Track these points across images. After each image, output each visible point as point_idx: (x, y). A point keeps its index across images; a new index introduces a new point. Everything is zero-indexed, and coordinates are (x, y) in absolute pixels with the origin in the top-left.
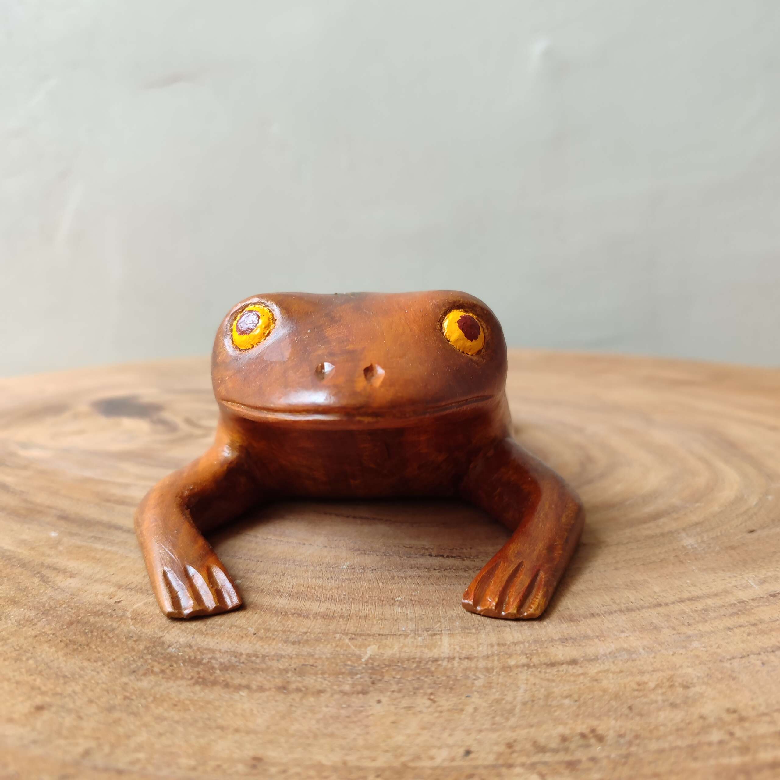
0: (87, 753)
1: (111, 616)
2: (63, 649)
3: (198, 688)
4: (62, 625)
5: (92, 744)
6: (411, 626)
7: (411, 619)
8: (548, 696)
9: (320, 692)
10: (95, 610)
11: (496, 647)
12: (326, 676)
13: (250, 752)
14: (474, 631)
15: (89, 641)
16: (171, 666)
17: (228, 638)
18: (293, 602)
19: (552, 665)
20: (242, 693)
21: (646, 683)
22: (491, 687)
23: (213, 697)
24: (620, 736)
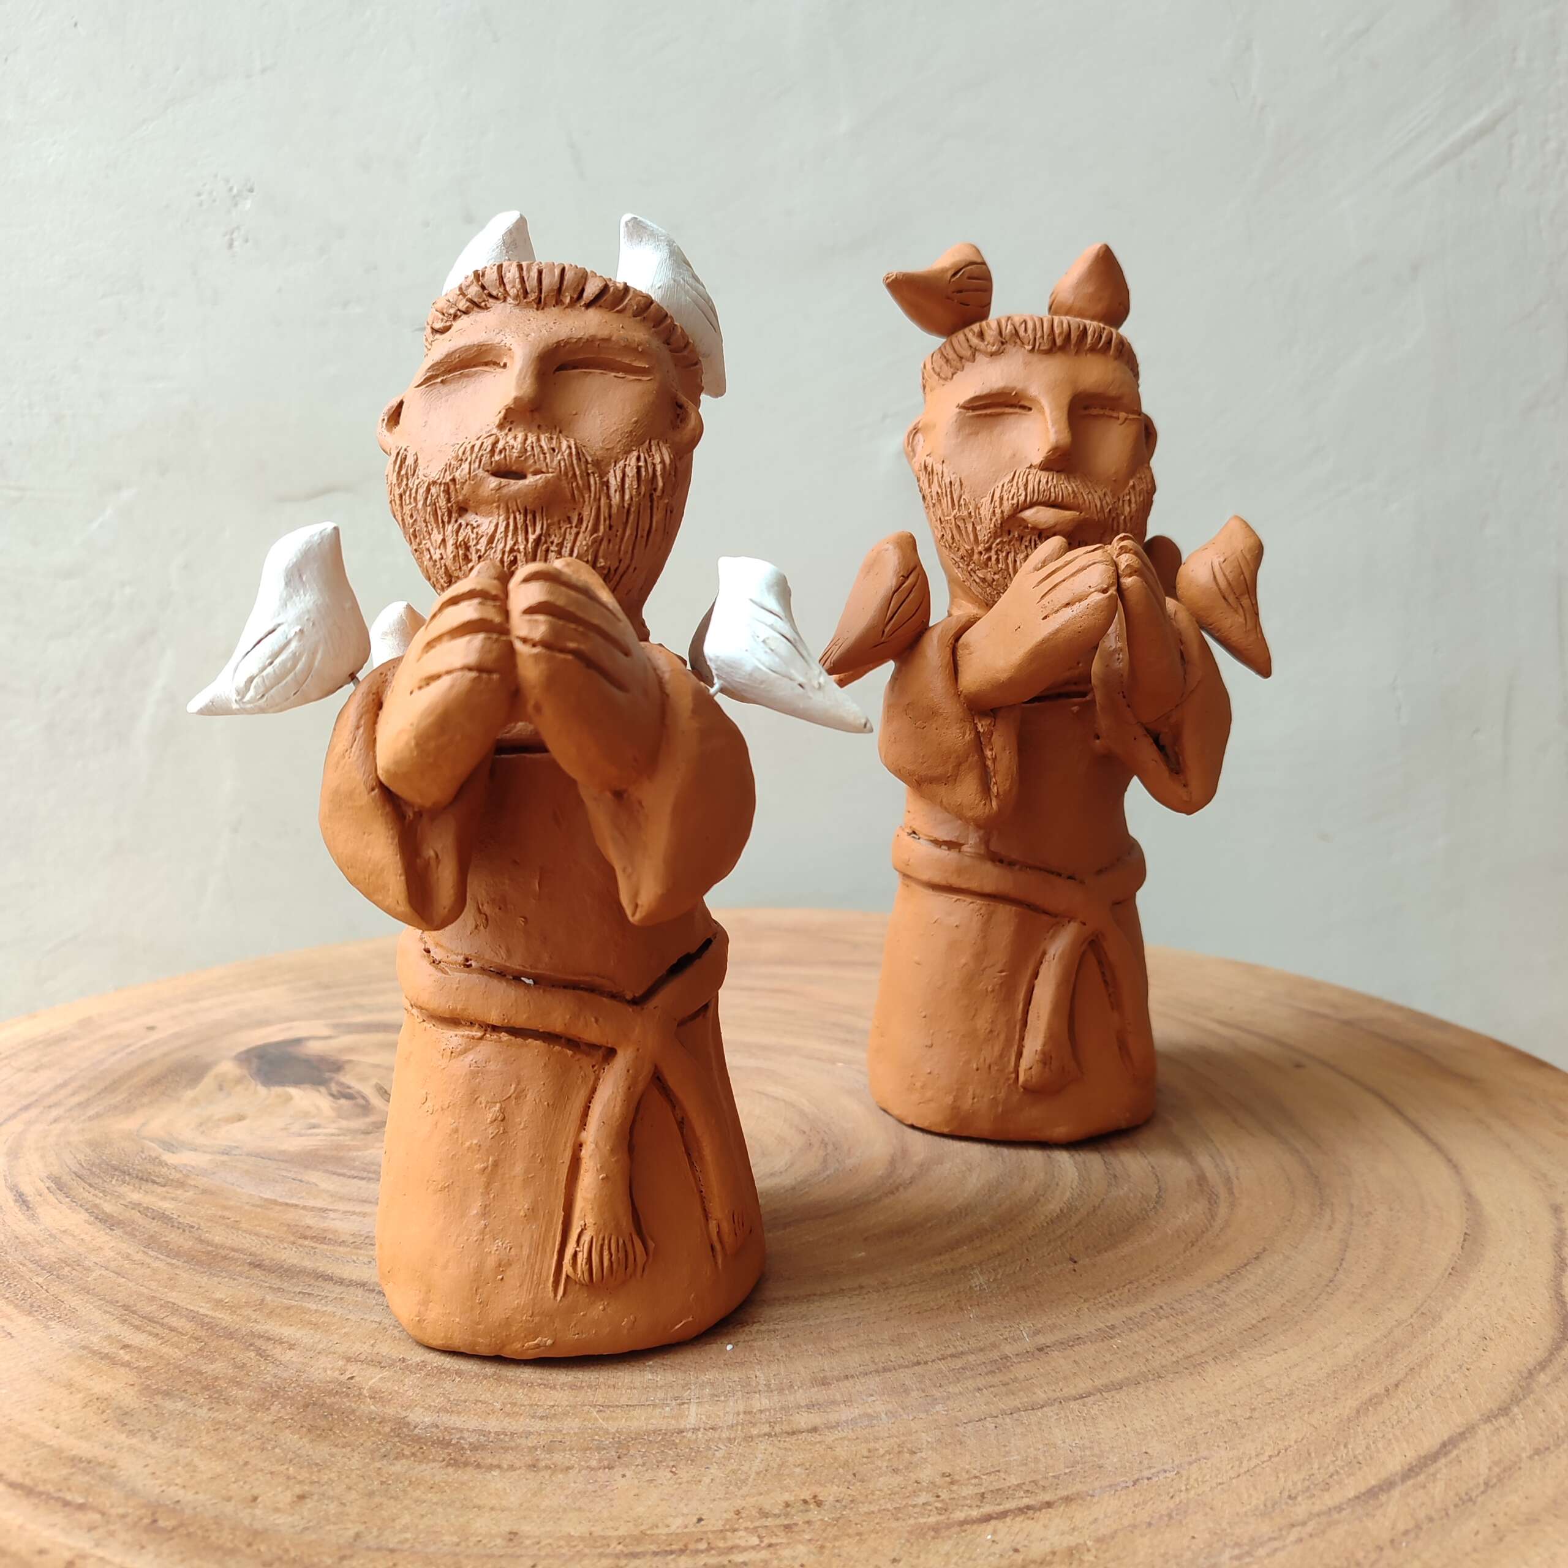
0: (358, 1536)
1: (348, 1395)
2: (306, 1435)
3: (450, 1470)
4: (298, 1408)
5: (362, 1528)
8: (780, 1466)
9: (568, 1468)
10: (328, 1389)
12: (574, 1452)
13: (505, 1528)
14: (723, 1398)
15: (331, 1425)
16: (422, 1448)
17: (475, 1415)
20: (493, 1473)
21: (877, 1450)
22: (729, 1459)
23: (466, 1478)
24: (837, 1501)
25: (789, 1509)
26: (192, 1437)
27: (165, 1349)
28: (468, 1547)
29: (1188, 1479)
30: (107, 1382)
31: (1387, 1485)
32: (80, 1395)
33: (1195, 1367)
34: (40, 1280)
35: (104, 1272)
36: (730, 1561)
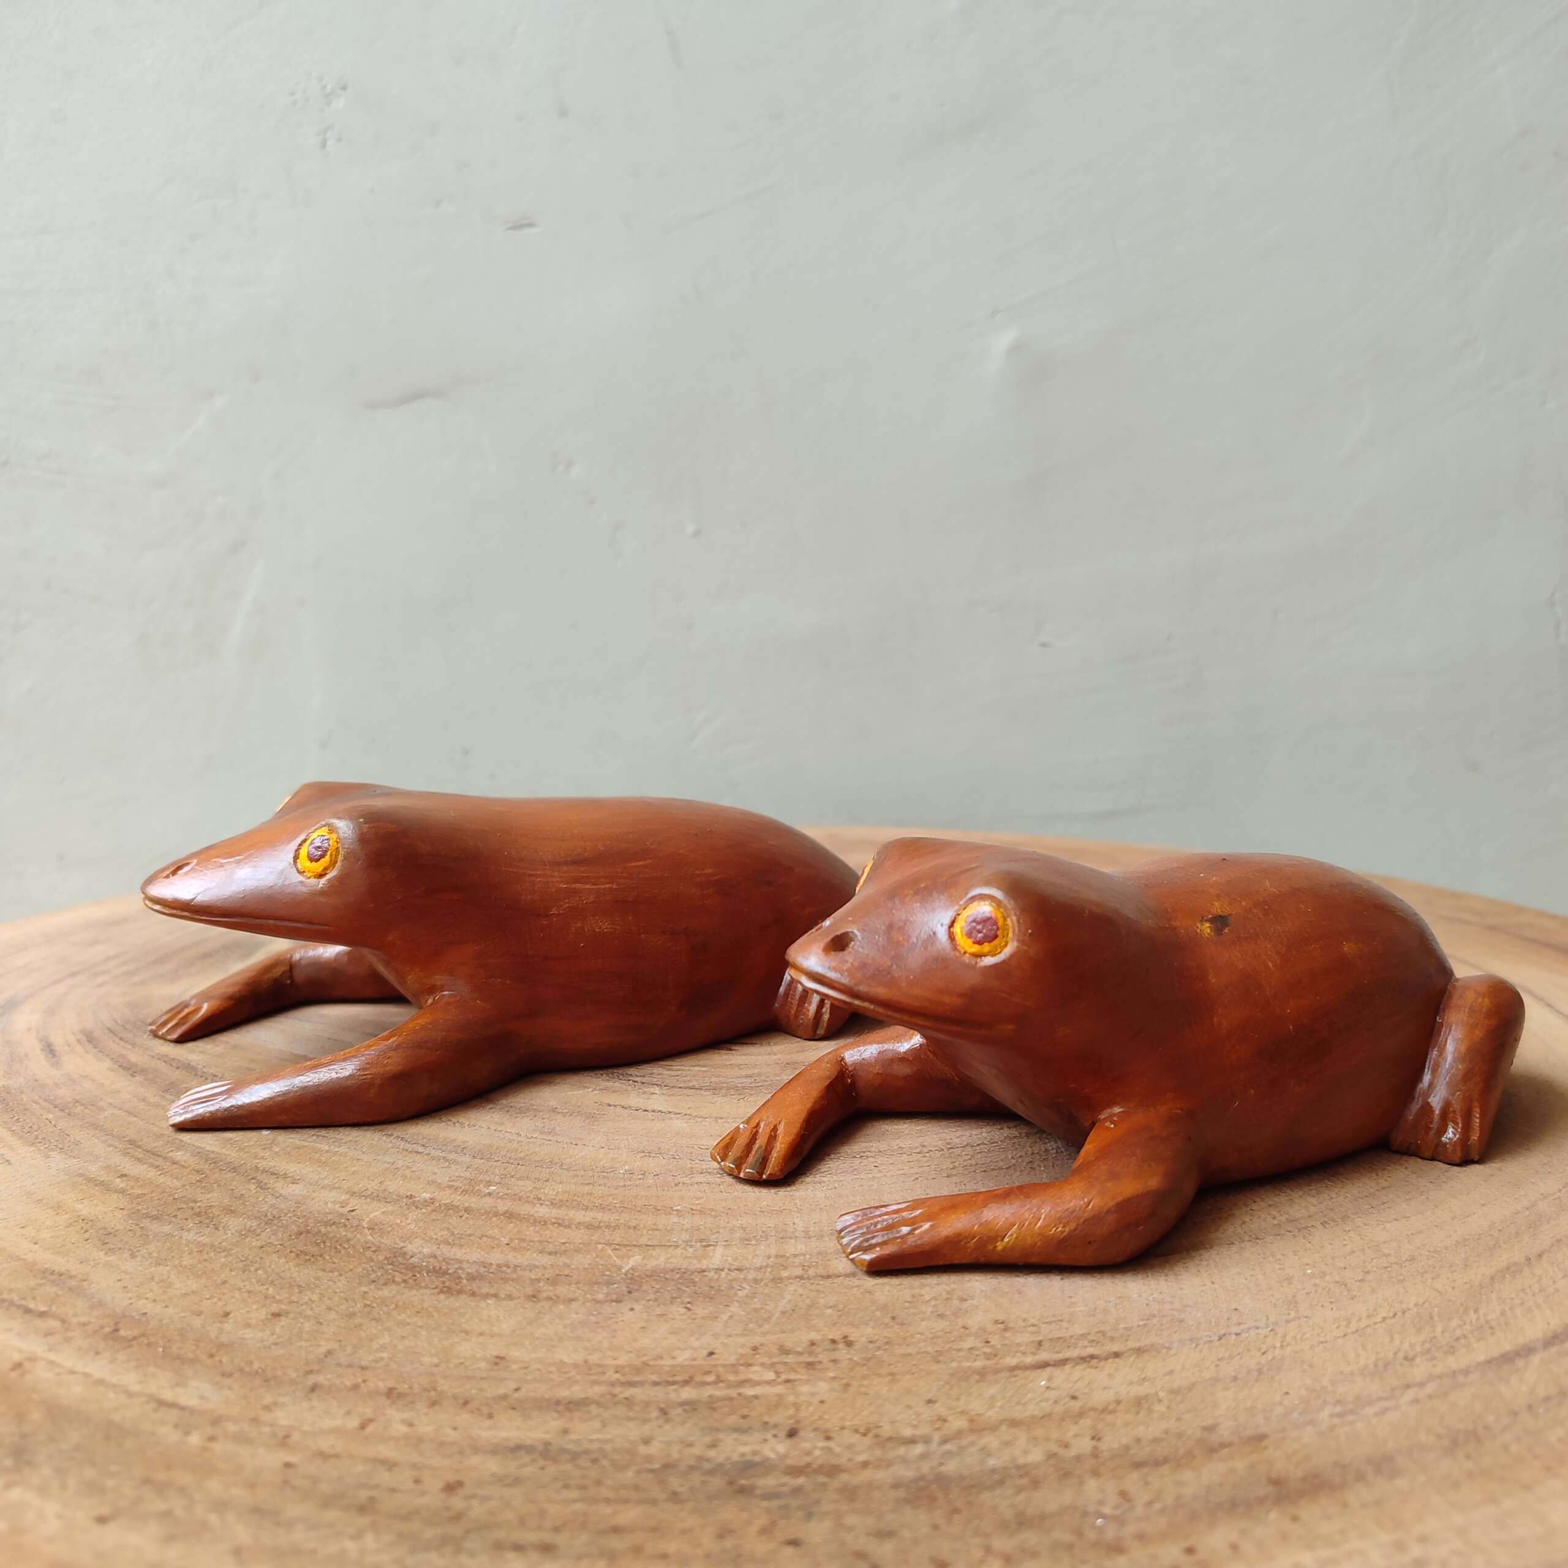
0: (329, 1353)
1: (345, 1226)
2: (294, 1259)
3: (442, 1296)
4: (290, 1236)
5: (336, 1346)
6: (685, 1236)
7: (686, 1230)
8: (810, 1307)
9: (572, 1300)
10: (325, 1220)
11: (772, 1259)
12: (581, 1285)
13: (493, 1352)
14: (754, 1242)
15: (322, 1251)
16: (414, 1276)
17: (478, 1248)
18: (554, 1210)
19: (829, 1277)
20: (489, 1301)
22: (753, 1298)
23: (458, 1304)
24: (871, 1342)
25: (813, 1347)
26: (173, 1257)
27: (161, 1179)
28: (448, 1368)
29: (1284, 1336)
30: (97, 1205)
31: (1528, 1351)
32: (67, 1216)
33: (1299, 1230)
34: (50, 1116)
35: (116, 1112)
36: (739, 1394)
